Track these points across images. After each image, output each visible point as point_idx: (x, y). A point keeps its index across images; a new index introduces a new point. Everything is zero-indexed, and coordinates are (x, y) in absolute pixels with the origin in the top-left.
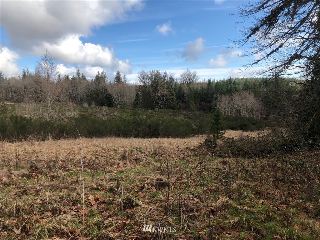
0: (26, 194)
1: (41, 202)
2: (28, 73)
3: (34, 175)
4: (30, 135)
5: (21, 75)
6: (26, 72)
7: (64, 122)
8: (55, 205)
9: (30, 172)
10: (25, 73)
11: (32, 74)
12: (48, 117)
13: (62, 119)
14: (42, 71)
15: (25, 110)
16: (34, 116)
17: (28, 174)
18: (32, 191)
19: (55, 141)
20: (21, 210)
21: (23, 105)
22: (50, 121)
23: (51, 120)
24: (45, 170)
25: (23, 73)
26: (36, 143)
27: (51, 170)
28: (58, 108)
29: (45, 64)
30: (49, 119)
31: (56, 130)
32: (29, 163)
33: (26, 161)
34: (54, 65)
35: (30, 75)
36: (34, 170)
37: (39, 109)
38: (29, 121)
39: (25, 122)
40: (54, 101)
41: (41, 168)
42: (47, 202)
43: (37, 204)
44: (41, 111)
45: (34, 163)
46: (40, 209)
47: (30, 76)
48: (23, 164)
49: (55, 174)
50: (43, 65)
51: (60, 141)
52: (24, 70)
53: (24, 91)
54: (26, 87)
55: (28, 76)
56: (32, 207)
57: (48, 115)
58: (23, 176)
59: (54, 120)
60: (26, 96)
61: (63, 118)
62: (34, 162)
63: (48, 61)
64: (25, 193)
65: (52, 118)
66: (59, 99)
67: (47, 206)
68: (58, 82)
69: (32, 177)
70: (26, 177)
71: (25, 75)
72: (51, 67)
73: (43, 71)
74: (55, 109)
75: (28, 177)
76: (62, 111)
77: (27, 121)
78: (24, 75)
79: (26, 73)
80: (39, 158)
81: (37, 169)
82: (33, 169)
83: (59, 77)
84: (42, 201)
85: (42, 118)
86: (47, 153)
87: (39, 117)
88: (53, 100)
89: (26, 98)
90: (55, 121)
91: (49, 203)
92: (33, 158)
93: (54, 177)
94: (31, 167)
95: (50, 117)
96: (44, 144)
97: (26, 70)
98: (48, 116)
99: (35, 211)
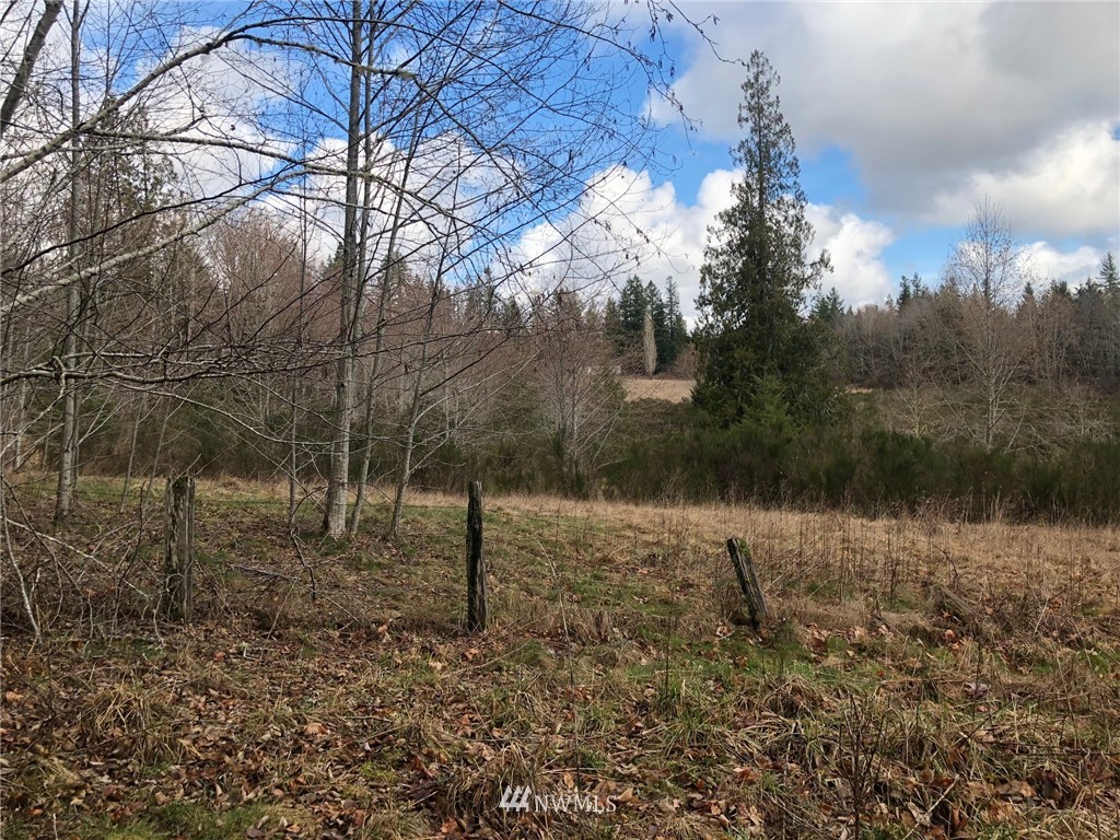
0: (935, 698)
1: (991, 739)
2: (917, 286)
3: (950, 636)
4: (927, 497)
5: (896, 297)
6: (911, 284)
7: (1049, 457)
8: (1047, 764)
9: (935, 626)
10: (906, 289)
11: (932, 290)
12: (988, 437)
13: (1041, 447)
14: (969, 276)
15: (908, 412)
16: (938, 434)
17: (928, 629)
18: (955, 692)
19: (1016, 527)
20: (926, 746)
21: (901, 394)
22: (996, 451)
23: (998, 450)
24: (990, 628)
25: (901, 289)
26: (948, 528)
27: (1008, 630)
28: (1024, 407)
29: (981, 251)
30: (990, 446)
31: (1015, 487)
32: (932, 592)
33: (918, 586)
34: (1012, 250)
35: (923, 292)
36: (950, 618)
37: (956, 407)
38: (922, 449)
39: (908, 453)
40: (1012, 379)
41: (973, 616)
42: (1015, 746)
43: (979, 741)
44: (960, 417)
45: (947, 597)
46: (990, 761)
47: (924, 295)
48: (909, 591)
49: (1026, 650)
50: (973, 254)
51: (1034, 528)
52: (904, 278)
53: (905, 348)
54: (909, 335)
55: (916, 296)
56: (963, 748)
57: (989, 429)
58: (915, 632)
59: (1007, 450)
60: (910, 366)
61: (1046, 442)
62: (948, 591)
63: (989, 239)
64: (932, 691)
65: (1001, 440)
66: (1030, 372)
67: (1016, 758)
68: (1022, 309)
69: (944, 642)
70: (922, 639)
71: (909, 295)
72: (1000, 260)
73: (973, 277)
74: (1012, 408)
75: (931, 640)
76: (1041, 416)
77: (915, 451)
78: (905, 296)
79: (912, 289)
80: (963, 580)
81: (960, 619)
82: (946, 614)
83: (1029, 290)
84: (994, 736)
85: (967, 441)
86: (988, 567)
87: (956, 438)
88: (1007, 375)
89: (912, 373)
90: (1014, 453)
91: (1021, 752)
92: (943, 578)
93: (1023, 660)
94: (940, 608)
95: (995, 437)
96: (975, 532)
97: (912, 278)
98: (989, 435)
99: (975, 765)
